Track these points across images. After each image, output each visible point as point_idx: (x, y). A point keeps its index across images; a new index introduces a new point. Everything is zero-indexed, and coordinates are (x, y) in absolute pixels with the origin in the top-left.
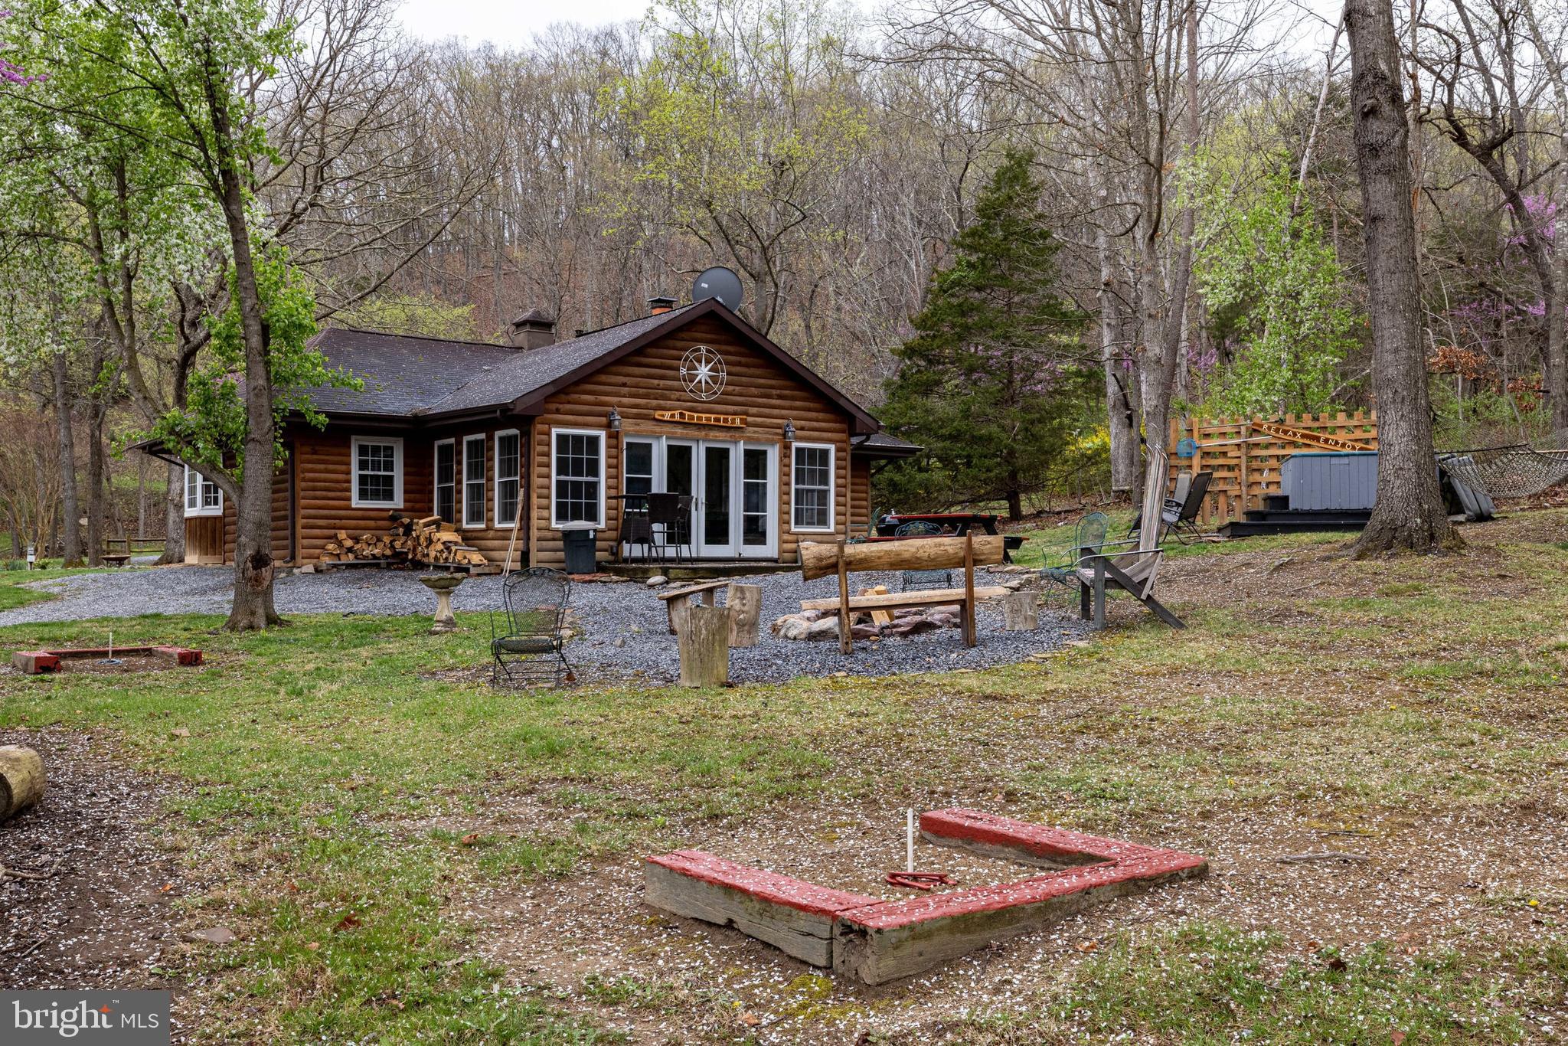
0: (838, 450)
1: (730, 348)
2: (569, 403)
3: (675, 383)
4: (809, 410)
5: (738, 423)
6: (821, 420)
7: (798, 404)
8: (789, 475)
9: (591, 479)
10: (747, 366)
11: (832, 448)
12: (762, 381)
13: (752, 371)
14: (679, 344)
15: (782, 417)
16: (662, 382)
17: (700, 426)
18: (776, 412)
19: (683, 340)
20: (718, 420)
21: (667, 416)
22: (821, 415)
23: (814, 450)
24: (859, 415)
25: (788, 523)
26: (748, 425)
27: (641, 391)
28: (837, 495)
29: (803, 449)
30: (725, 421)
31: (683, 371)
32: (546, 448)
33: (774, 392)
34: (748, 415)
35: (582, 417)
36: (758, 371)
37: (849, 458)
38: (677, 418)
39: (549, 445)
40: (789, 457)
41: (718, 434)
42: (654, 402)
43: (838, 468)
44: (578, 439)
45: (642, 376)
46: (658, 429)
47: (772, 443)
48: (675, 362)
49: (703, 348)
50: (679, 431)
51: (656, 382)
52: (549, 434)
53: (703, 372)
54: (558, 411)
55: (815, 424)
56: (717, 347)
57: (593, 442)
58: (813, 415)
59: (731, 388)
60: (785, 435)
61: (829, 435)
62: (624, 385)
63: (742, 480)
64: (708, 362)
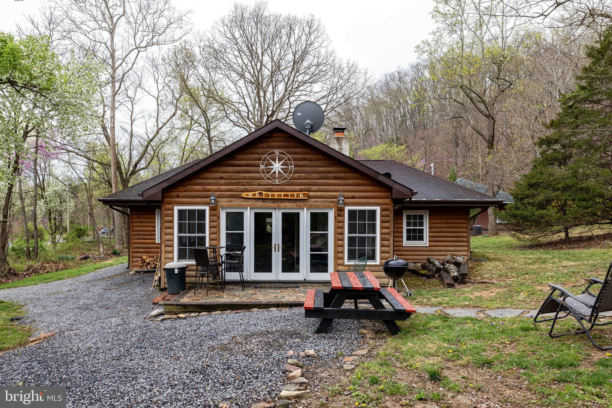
0: (382, 210)
1: (298, 150)
2: (185, 191)
3: (257, 175)
4: (359, 185)
5: (301, 196)
6: (371, 191)
7: (350, 181)
8: (343, 228)
9: (200, 235)
10: (311, 160)
11: (378, 209)
12: (321, 169)
13: (314, 163)
14: (260, 151)
15: (338, 191)
16: (247, 175)
17: (274, 200)
18: (331, 188)
19: (263, 148)
20: (287, 196)
21: (250, 195)
22: (369, 188)
23: (364, 211)
24: (396, 187)
25: (343, 258)
26: (309, 197)
27: (233, 181)
28: (382, 240)
29: (355, 211)
30: (292, 195)
31: (262, 167)
32: (170, 218)
33: (330, 175)
34: (310, 191)
35: (193, 198)
36: (317, 163)
37: (392, 215)
38: (257, 196)
39: (172, 216)
40: (343, 216)
41: (287, 204)
42: (242, 187)
43: (382, 222)
44: (191, 212)
45: (234, 172)
46: (244, 203)
47: (330, 208)
48: (257, 162)
49: (277, 152)
50: (259, 204)
51: (243, 175)
52: (172, 210)
53: (277, 166)
54: (178, 196)
55: (364, 194)
56: (288, 150)
57: (202, 213)
58: (363, 188)
59: (297, 175)
60: (338, 202)
61: (376, 200)
62: (222, 178)
63: (309, 232)
64: (280, 160)
